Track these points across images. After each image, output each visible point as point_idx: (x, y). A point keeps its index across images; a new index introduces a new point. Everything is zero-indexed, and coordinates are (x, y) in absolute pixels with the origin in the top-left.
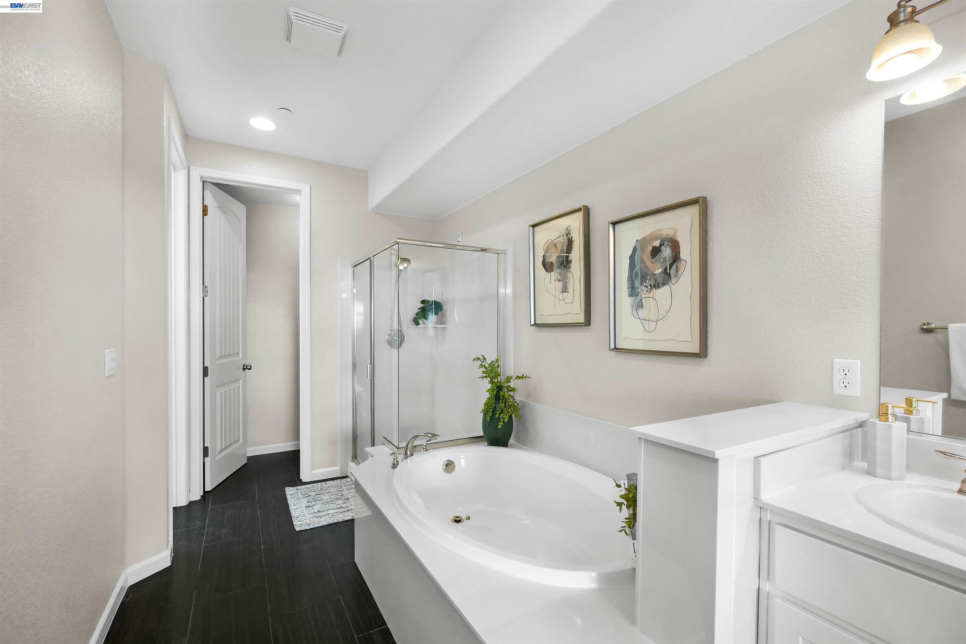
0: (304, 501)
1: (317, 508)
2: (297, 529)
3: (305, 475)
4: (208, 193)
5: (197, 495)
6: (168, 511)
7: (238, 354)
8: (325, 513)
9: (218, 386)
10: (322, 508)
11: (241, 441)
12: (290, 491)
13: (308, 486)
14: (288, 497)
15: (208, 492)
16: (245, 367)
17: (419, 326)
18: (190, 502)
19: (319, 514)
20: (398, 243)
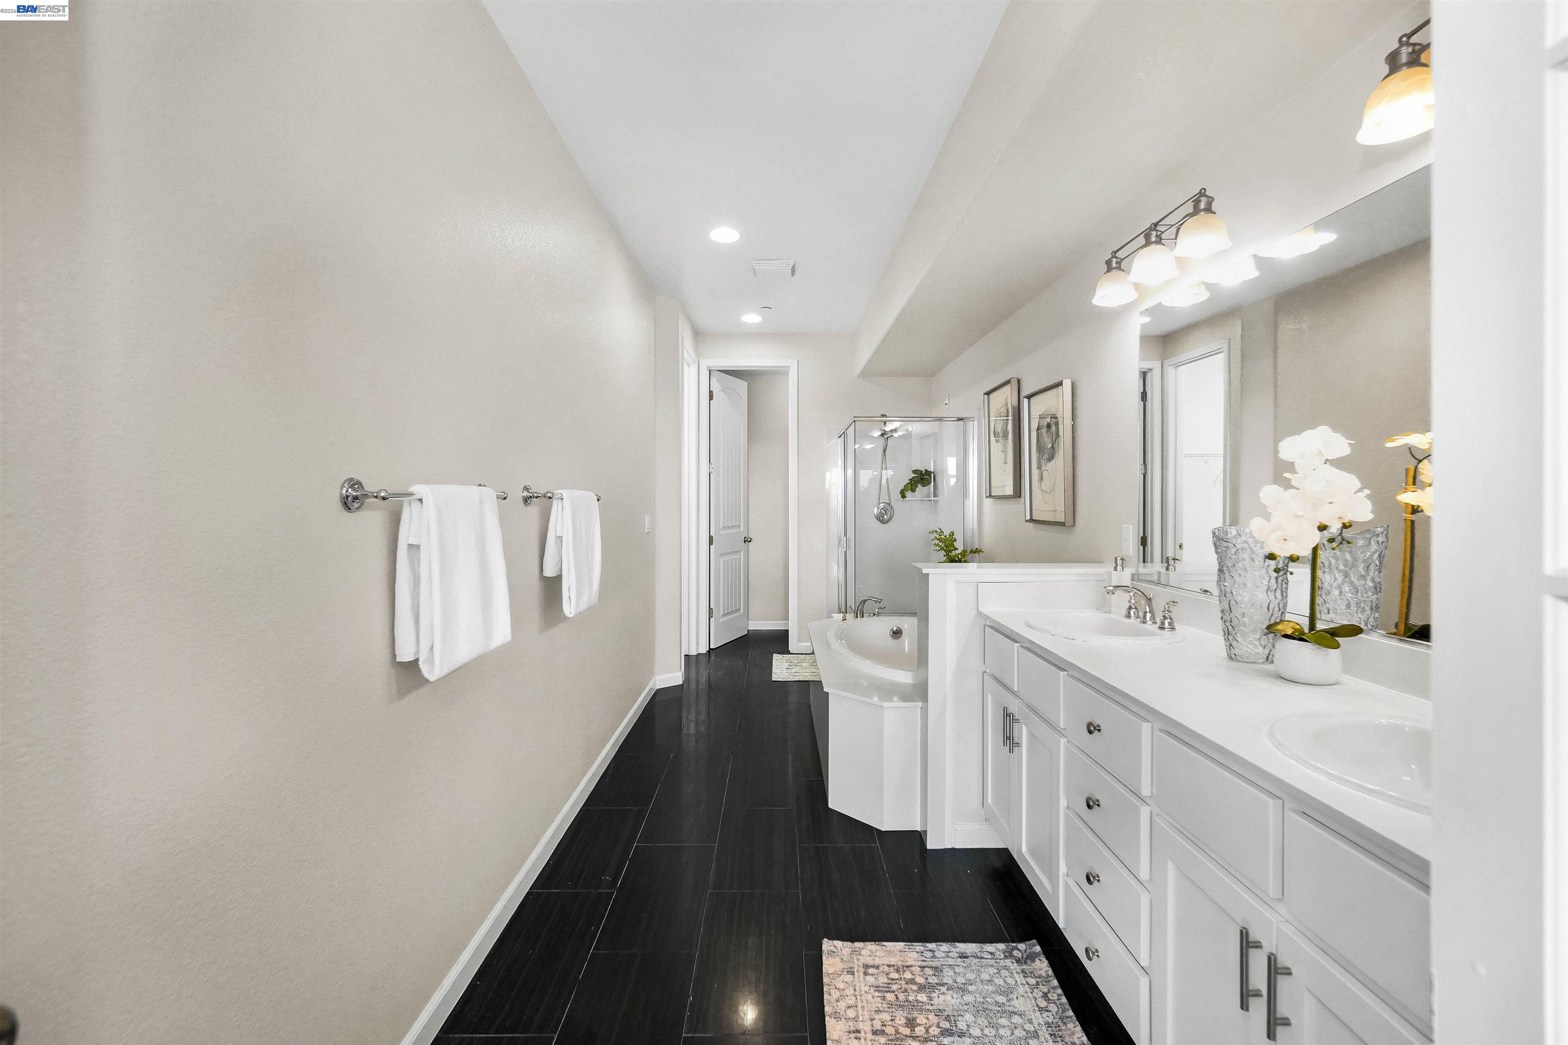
0: (788, 664)
1: (794, 670)
2: (773, 679)
3: (792, 648)
4: (713, 379)
5: (703, 650)
6: (681, 656)
7: (739, 526)
8: (799, 674)
9: (721, 555)
10: (799, 670)
11: (742, 611)
12: (776, 657)
13: (793, 656)
14: (774, 661)
15: (712, 649)
16: (746, 539)
17: (905, 499)
18: (699, 654)
19: (794, 674)
20: (855, 421)
